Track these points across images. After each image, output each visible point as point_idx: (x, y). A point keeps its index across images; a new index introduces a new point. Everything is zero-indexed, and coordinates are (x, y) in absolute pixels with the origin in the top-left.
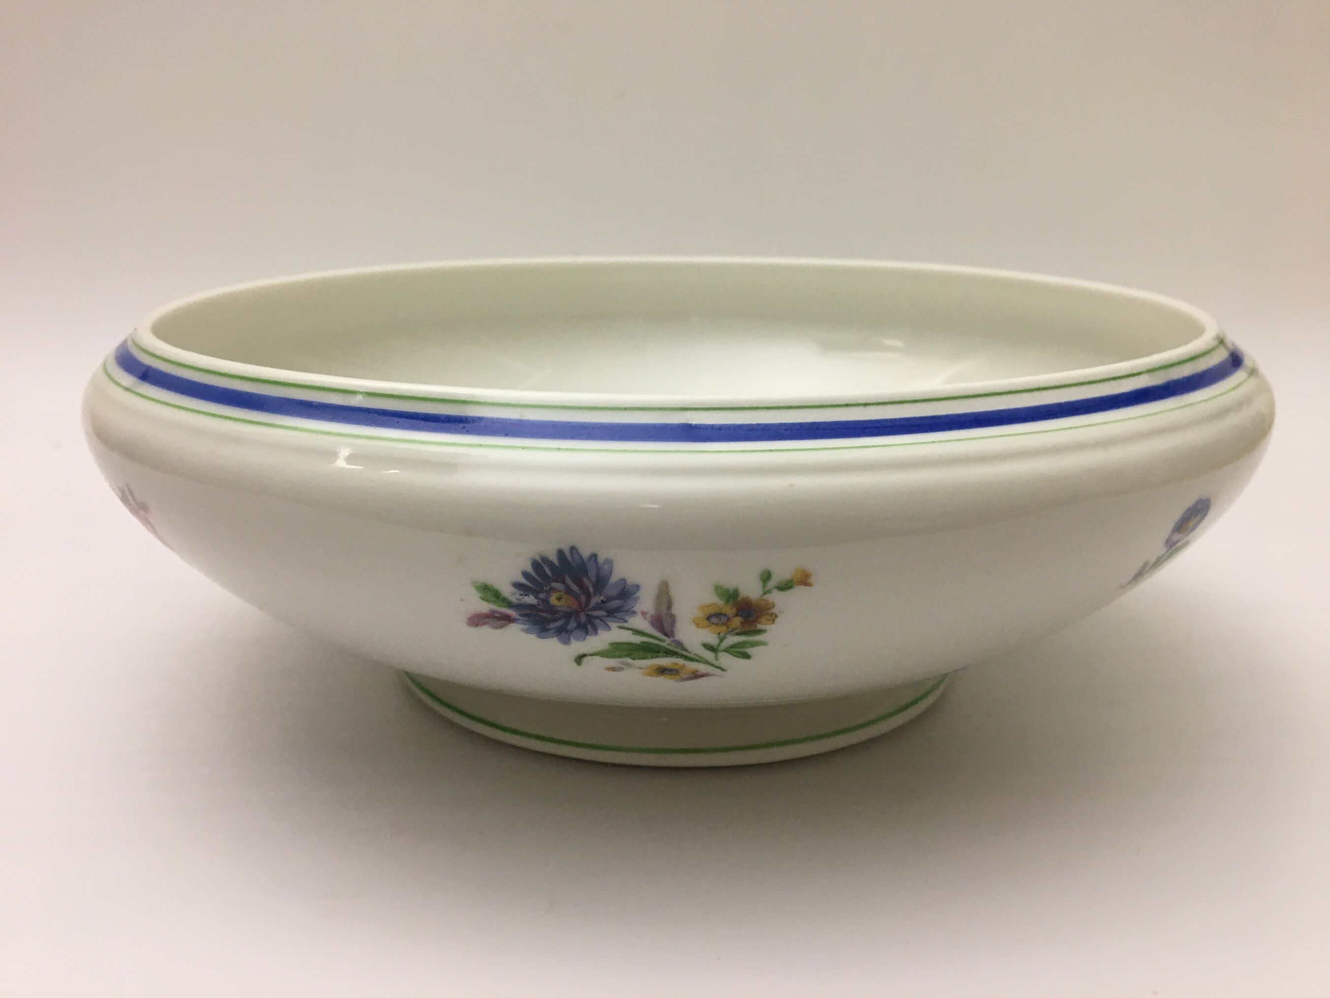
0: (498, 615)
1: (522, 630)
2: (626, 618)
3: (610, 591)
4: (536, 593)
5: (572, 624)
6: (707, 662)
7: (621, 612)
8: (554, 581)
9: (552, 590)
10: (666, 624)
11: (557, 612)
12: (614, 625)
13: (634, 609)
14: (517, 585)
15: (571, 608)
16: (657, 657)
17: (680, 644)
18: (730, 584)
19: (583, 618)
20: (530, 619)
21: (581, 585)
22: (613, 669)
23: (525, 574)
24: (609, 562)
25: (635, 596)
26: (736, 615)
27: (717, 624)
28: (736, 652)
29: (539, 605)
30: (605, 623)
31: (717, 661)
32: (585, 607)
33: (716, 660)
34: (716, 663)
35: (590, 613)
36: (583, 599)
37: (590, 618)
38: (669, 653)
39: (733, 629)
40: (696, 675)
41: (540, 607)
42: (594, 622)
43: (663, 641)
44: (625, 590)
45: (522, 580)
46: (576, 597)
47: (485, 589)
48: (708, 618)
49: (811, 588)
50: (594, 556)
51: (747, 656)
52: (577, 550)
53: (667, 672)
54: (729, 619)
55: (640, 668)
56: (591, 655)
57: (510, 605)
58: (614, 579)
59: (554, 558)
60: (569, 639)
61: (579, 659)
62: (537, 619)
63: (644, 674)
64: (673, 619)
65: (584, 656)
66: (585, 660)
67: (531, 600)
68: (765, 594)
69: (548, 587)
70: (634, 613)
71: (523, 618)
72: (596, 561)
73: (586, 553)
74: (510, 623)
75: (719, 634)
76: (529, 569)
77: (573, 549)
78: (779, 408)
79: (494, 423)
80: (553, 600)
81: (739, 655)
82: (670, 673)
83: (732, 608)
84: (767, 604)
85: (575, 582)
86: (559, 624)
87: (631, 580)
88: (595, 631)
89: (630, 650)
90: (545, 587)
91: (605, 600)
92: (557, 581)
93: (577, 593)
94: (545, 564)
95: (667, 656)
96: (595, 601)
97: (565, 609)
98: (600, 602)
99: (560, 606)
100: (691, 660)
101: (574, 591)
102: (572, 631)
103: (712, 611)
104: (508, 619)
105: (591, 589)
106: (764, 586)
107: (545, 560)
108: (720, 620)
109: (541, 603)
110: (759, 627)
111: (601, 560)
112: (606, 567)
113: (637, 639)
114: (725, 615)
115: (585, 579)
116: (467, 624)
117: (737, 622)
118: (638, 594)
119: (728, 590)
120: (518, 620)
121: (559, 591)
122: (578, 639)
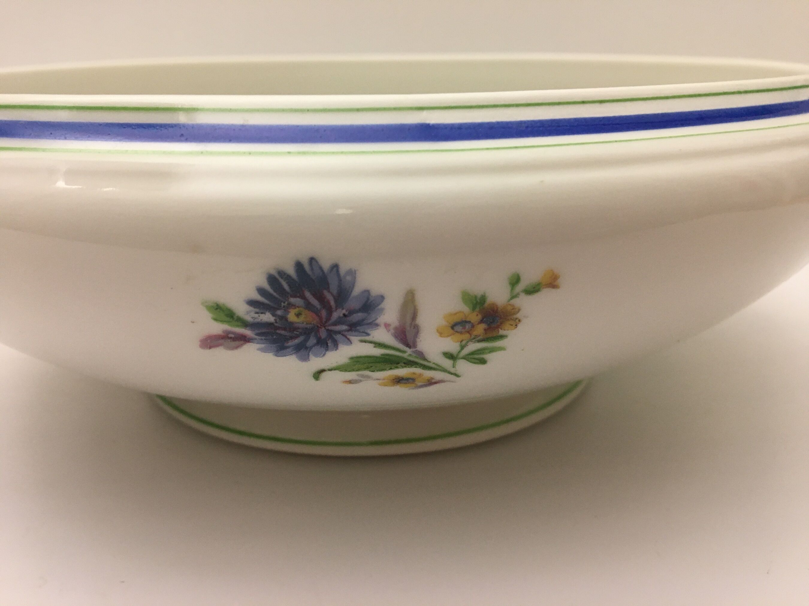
0: (232, 336)
1: (258, 349)
2: (369, 331)
3: (353, 303)
4: (272, 309)
5: (312, 341)
6: (444, 370)
7: (363, 325)
8: (292, 296)
9: (291, 305)
10: (409, 336)
11: (296, 329)
12: (355, 339)
13: (378, 321)
14: (252, 303)
15: (311, 324)
16: (397, 367)
17: (421, 355)
18: (477, 290)
19: (323, 334)
20: (267, 338)
21: (321, 299)
22: (350, 382)
23: (261, 291)
24: (352, 273)
25: (380, 307)
26: (481, 322)
27: (461, 333)
28: (474, 359)
29: (276, 322)
30: (346, 337)
31: (454, 369)
32: (326, 322)
33: (453, 367)
34: (452, 370)
35: (330, 328)
36: (324, 313)
37: (331, 334)
38: (409, 363)
39: (476, 336)
40: (431, 382)
41: (276, 324)
42: (334, 336)
43: (404, 352)
44: (370, 301)
45: (258, 297)
46: (317, 312)
47: (217, 309)
48: (453, 327)
49: (558, 290)
50: (335, 267)
51: (483, 362)
52: (317, 262)
53: (404, 381)
54: (473, 326)
55: (377, 379)
56: (330, 370)
57: (245, 324)
58: (357, 290)
59: (291, 271)
60: (309, 355)
61: (317, 375)
62: (275, 337)
63: (380, 385)
64: (417, 329)
65: (323, 371)
66: (323, 375)
67: (267, 317)
68: (513, 297)
69: (286, 303)
70: (377, 325)
71: (260, 337)
72: (338, 271)
73: (326, 265)
74: (246, 343)
75: (461, 342)
76: (266, 286)
77: (312, 260)
78: (518, 105)
79: (216, 129)
80: (292, 317)
81: (477, 361)
82: (406, 381)
83: (477, 315)
84: (513, 309)
85: (314, 295)
86: (297, 341)
87: (376, 289)
88: (336, 346)
89: (369, 363)
90: (282, 304)
91: (347, 313)
92: (295, 296)
93: (317, 309)
94: (282, 278)
95: (405, 367)
96: (336, 315)
97: (304, 325)
98: (341, 315)
99: (298, 323)
100: (430, 368)
101: (315, 307)
102: (311, 348)
103: (457, 319)
104: (244, 339)
105: (332, 303)
106: (512, 289)
107: (282, 273)
108: (464, 328)
109: (278, 320)
110: (501, 332)
111: (343, 270)
112: (349, 278)
113: (378, 352)
114: (470, 322)
115: (326, 293)
116: (200, 347)
117: (480, 329)
118: (382, 306)
119: (476, 297)
120: (256, 339)
121: (298, 307)
122: (316, 355)
